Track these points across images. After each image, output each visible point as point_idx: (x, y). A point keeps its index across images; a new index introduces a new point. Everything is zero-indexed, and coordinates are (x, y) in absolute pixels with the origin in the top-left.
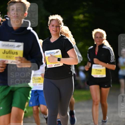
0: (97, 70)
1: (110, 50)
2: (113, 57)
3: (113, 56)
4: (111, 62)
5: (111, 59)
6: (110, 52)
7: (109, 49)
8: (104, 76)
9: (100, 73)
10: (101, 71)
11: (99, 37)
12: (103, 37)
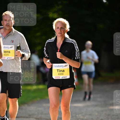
0: (59, 71)
1: (75, 45)
2: (78, 53)
3: (78, 51)
4: (76, 59)
5: (76, 55)
6: (75, 46)
7: (74, 43)
8: (68, 77)
9: (62, 74)
10: (64, 71)
11: (60, 27)
12: (66, 27)
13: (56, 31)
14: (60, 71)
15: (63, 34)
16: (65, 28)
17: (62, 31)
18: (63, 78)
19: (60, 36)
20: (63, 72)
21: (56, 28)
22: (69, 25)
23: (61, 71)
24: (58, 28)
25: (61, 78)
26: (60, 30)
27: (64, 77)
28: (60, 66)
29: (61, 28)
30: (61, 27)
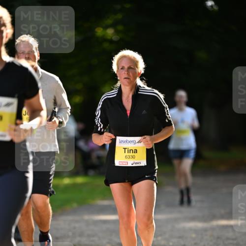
0: (126, 150)
8: (144, 163)
9: (133, 157)
10: (136, 151)
11: (126, 67)
12: (137, 67)
13: (118, 75)
14: (129, 151)
15: (132, 79)
16: (137, 69)
17: (131, 74)
18: (134, 165)
19: (127, 84)
20: (134, 154)
21: (118, 69)
22: (143, 63)
23: (131, 151)
24: (122, 69)
25: (130, 165)
26: (126, 73)
27: (136, 163)
28: (129, 142)
29: (129, 68)
30: (128, 66)
